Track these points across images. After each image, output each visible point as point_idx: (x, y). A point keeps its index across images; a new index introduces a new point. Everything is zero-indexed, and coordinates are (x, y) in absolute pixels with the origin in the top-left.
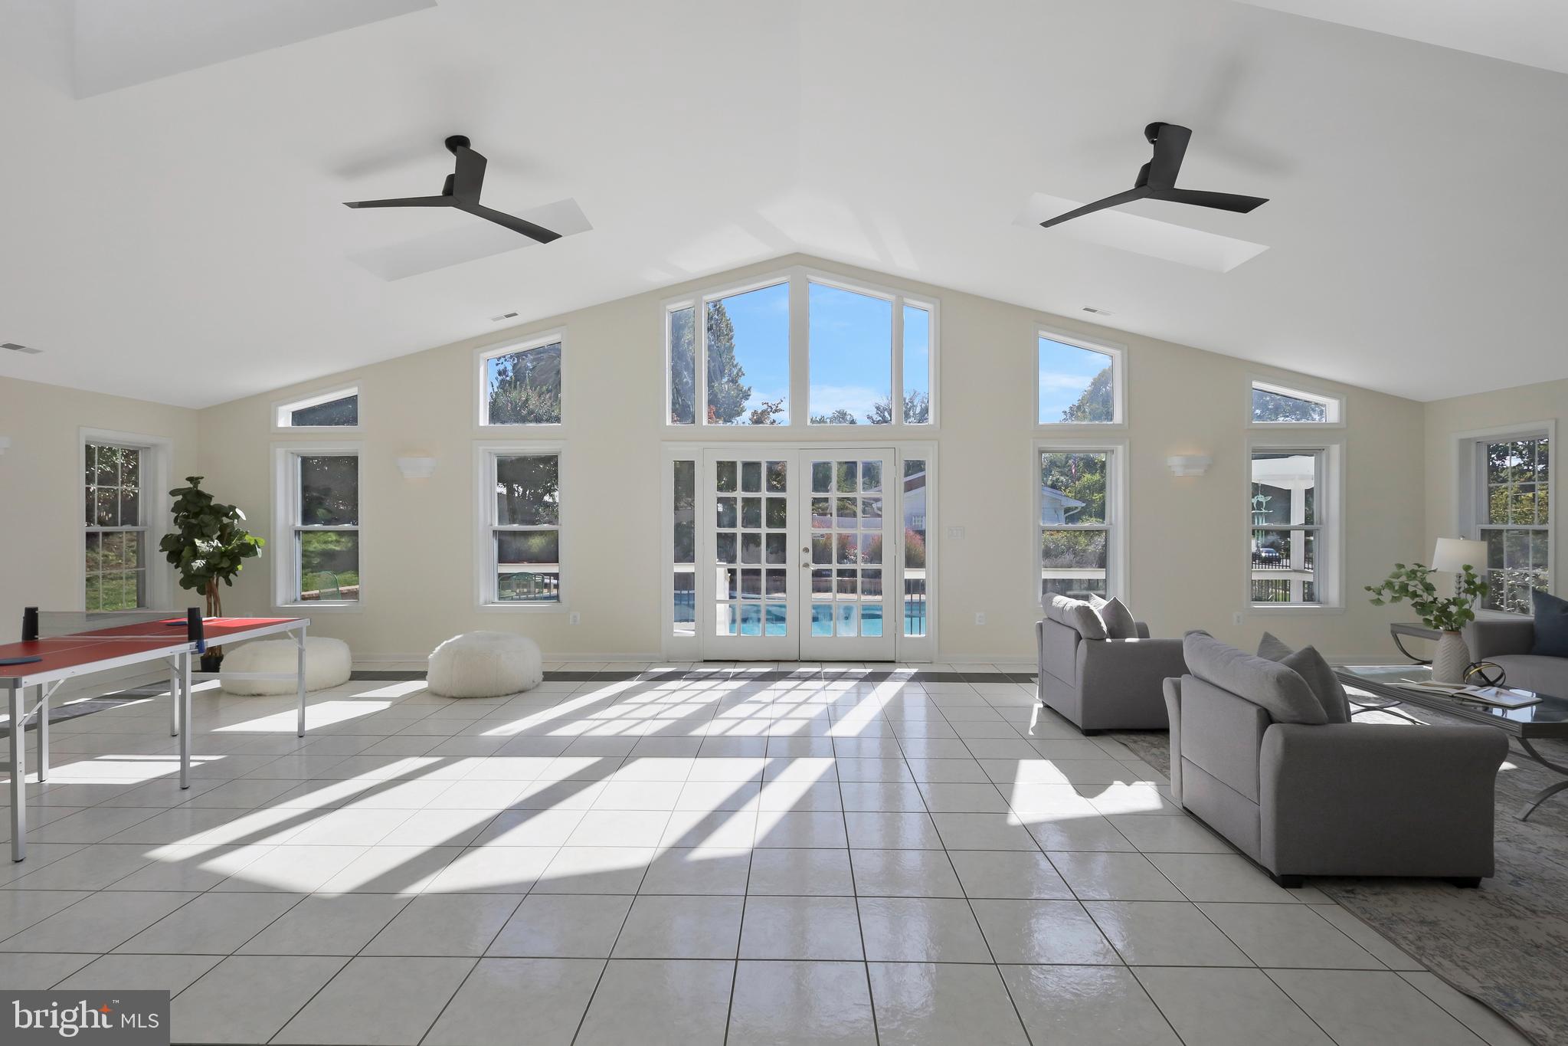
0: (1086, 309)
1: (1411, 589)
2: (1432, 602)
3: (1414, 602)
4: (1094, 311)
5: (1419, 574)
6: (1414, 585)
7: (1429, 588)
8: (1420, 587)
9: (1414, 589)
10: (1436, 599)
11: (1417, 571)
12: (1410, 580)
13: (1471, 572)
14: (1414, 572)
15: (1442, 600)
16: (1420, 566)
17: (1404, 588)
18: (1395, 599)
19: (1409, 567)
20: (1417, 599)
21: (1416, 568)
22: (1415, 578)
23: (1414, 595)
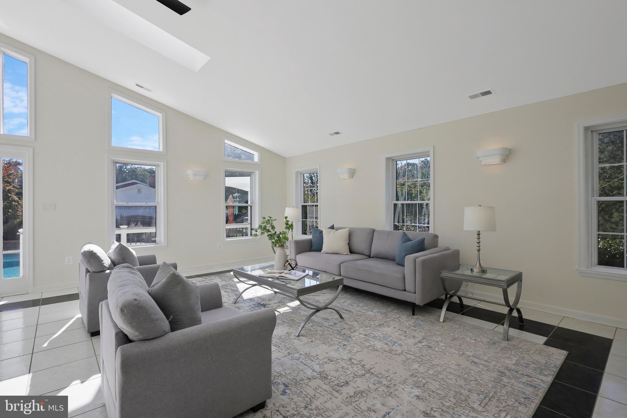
0: (137, 85)
1: (267, 228)
2: (274, 234)
3: (268, 234)
4: (142, 87)
5: (270, 221)
6: (269, 227)
7: (273, 227)
8: (270, 227)
9: (269, 228)
10: (276, 232)
11: (270, 220)
12: (267, 224)
13: (287, 219)
14: (268, 220)
15: (278, 233)
16: (271, 218)
17: (265, 228)
18: (262, 233)
19: (267, 218)
20: (270, 233)
21: (269, 218)
22: (269, 223)
23: (269, 231)
